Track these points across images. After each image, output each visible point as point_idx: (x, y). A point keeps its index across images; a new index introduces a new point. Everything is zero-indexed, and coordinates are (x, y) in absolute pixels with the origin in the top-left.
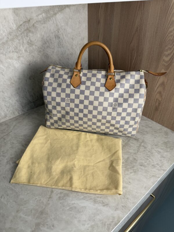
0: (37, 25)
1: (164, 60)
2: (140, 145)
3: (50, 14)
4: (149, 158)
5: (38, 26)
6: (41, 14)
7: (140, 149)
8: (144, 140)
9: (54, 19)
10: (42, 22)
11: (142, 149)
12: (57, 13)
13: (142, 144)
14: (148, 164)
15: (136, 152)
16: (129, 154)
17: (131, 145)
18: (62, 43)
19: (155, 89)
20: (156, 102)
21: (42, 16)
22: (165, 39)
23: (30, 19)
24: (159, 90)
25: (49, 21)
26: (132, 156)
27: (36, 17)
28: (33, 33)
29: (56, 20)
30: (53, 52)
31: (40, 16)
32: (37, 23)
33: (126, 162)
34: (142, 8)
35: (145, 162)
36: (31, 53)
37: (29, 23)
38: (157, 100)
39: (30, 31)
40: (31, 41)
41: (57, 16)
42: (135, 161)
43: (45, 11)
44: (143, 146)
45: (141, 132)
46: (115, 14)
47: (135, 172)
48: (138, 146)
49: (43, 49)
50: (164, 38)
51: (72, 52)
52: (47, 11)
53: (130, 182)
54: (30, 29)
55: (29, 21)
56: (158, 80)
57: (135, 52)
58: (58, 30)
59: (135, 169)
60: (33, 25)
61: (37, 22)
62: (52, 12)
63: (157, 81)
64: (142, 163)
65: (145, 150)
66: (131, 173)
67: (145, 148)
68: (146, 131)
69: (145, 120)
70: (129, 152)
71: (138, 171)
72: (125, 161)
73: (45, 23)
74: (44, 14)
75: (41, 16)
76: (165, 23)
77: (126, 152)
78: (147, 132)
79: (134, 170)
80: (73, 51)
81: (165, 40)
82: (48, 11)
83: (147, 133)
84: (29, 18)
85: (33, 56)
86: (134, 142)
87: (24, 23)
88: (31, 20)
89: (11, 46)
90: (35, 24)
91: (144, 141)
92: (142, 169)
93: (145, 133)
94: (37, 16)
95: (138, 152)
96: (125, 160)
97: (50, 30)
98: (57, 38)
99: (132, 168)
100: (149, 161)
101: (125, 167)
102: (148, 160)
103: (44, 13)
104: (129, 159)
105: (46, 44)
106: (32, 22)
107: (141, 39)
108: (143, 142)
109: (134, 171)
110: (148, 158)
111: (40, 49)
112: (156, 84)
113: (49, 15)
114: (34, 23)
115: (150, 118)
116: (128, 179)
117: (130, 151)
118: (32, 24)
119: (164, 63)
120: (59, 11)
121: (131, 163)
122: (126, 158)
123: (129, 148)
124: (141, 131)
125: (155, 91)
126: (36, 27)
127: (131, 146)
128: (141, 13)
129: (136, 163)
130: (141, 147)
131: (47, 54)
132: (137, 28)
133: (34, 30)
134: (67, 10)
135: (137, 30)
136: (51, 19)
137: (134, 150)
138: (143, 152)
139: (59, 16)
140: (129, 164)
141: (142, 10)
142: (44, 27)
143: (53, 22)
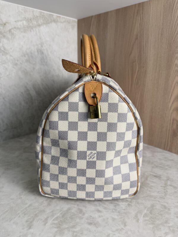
0: (14, 32)
1: (176, 64)
2: (166, 184)
3: (32, 24)
5: (16, 33)
6: (21, 21)
7: (168, 191)
8: (169, 176)
9: (37, 30)
10: (21, 30)
11: (170, 190)
12: (42, 25)
13: (169, 183)
15: (163, 195)
16: (153, 199)
17: (152, 184)
18: (46, 61)
19: (170, 105)
20: (172, 124)
21: (23, 24)
22: (175, 38)
23: (6, 23)
24: (175, 105)
25: (31, 31)
26: (159, 201)
27: (14, 23)
28: (8, 39)
29: (39, 32)
30: (34, 69)
31: (20, 23)
32: (15, 29)
33: (151, 213)
34: (141, 12)
36: (4, 64)
37: (4, 26)
38: (173, 120)
39: (4, 36)
40: (5, 49)
41: (42, 28)
42: (166, 210)
43: (27, 19)
44: (171, 185)
45: (161, 167)
46: (109, 27)
47: (173, 231)
48: (163, 186)
50: (172, 39)
51: (58, 74)
52: (29, 20)
54: (5, 34)
55: (5, 24)
56: (172, 92)
57: (137, 64)
58: (42, 44)
59: (170, 225)
60: (10, 31)
62: (35, 23)
63: (171, 94)
65: (176, 191)
66: (166, 234)
67: (175, 187)
68: (168, 166)
69: (160, 152)
70: (151, 196)
72: (148, 212)
73: (25, 31)
74: (24, 22)
75: (21, 23)
76: (172, 21)
77: (148, 196)
79: (169, 227)
81: (174, 40)
82: (30, 19)
83: (170, 167)
84: (4, 20)
85: (6, 69)
86: (155, 180)
88: (7, 24)
90: (12, 30)
91: (169, 178)
93: (166, 167)
94: (16, 22)
95: (166, 194)
96: (147, 210)
97: (32, 41)
98: (39, 53)
99: (165, 225)
101: (153, 224)
103: (24, 20)
104: (155, 208)
106: (8, 27)
107: (144, 47)
108: (168, 180)
111: (16, 62)
112: (170, 98)
113: (31, 25)
114: (10, 28)
115: (166, 150)
117: (153, 194)
118: (9, 29)
119: (176, 68)
120: (44, 24)
121: (161, 215)
122: (149, 206)
123: (149, 189)
124: (160, 166)
125: (169, 109)
126: (13, 34)
127: (152, 186)
128: (140, 19)
129: (170, 214)
130: (168, 187)
131: (26, 70)
132: (137, 35)
133: (10, 37)
134: (53, 25)
135: (137, 39)
136: (34, 29)
137: (158, 192)
138: (175, 195)
139: (44, 29)
140: (156, 216)
141: (141, 13)
142: (24, 37)
143: (36, 33)
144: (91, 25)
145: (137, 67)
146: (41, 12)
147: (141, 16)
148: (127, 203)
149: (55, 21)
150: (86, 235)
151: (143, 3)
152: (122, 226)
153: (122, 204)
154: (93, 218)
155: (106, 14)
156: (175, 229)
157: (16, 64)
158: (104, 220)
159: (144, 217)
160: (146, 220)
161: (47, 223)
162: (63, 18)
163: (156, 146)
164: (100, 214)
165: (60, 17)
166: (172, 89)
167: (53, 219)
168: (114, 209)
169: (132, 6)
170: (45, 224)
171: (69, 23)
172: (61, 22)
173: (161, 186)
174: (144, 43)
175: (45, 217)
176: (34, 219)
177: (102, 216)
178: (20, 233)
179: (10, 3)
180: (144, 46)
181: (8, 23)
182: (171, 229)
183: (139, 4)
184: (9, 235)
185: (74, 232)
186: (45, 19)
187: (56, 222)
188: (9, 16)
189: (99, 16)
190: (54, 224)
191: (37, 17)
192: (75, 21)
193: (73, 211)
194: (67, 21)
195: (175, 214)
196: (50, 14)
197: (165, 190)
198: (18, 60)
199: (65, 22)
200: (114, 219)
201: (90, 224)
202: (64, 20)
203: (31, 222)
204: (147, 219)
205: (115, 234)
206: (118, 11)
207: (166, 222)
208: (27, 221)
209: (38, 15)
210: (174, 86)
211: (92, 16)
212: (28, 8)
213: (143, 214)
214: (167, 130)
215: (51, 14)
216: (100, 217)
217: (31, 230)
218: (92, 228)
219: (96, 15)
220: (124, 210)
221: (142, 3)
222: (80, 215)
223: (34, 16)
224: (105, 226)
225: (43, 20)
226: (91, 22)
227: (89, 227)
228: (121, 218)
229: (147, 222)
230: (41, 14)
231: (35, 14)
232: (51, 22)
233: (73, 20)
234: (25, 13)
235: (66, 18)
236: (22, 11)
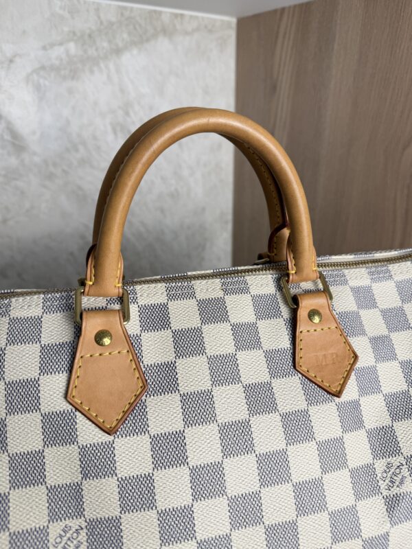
0: (41, 81)
3: (97, 50)
5: (47, 83)
6: (61, 44)
9: (112, 66)
10: (63, 72)
12: (126, 48)
21: (67, 51)
23: (15, 56)
25: (92, 72)
27: (40, 52)
29: (118, 71)
31: (58, 52)
32: (42, 73)
36: (14, 179)
37: (9, 67)
40: (14, 135)
41: (126, 58)
43: (79, 34)
46: (336, 47)
49: (66, 169)
51: (176, 190)
52: (86, 37)
54: (13, 91)
55: (11, 61)
58: (127, 107)
60: (27, 79)
61: (43, 68)
62: (105, 44)
73: (74, 75)
75: (62, 49)
80: (182, 187)
82: (90, 36)
84: (9, 50)
85: (22, 193)
88: (17, 60)
90: (35, 77)
94: (44, 48)
97: (96, 103)
103: (71, 40)
105: (77, 150)
111: (52, 169)
113: (92, 52)
114: (29, 71)
118: (24, 74)
120: (133, 43)
126: (37, 88)
131: (80, 188)
134: (163, 44)
136: (102, 65)
139: (133, 61)
142: (70, 91)
143: (109, 77)
144: (277, 37)
146: (125, 8)
149: (167, 32)
157: (51, 177)
162: (191, 17)
165: (182, 15)
171: (210, 31)
172: (186, 33)
181: (20, 55)
186: (135, 28)
188: (24, 32)
189: (305, 9)
191: (111, 24)
192: (229, 23)
194: (206, 27)
196: (151, 12)
198: (55, 165)
199: (197, 29)
202: (195, 24)
209: (114, 19)
211: (283, 9)
215: (155, 11)
219: (295, 6)
223: (101, 23)
225: (129, 34)
226: (279, 27)
230: (122, 14)
231: (102, 16)
232: (155, 36)
233: (222, 21)
234: (73, 18)
235: (203, 18)
236: (61, 12)
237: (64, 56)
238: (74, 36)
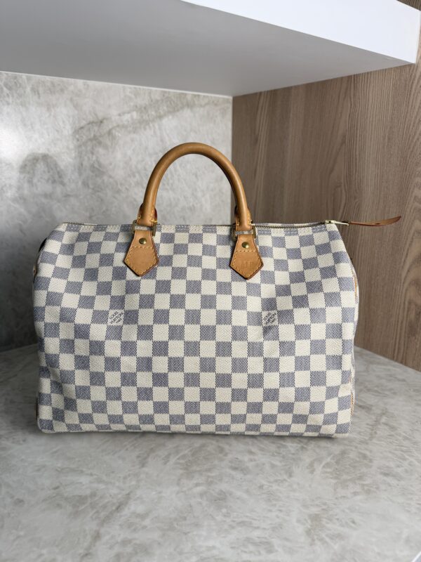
0: (117, 133)
1: (415, 197)
2: (377, 422)
3: (148, 116)
4: (409, 455)
5: (120, 135)
6: (129, 113)
7: (378, 432)
8: (386, 409)
9: (157, 127)
10: (129, 129)
11: (382, 431)
12: (165, 115)
13: (384, 420)
14: (406, 471)
15: (367, 438)
18: (171, 181)
19: (404, 275)
20: (408, 311)
21: (132, 117)
22: (414, 147)
23: (104, 119)
24: (412, 276)
25: (145, 129)
26: (356, 447)
27: (118, 117)
28: (106, 147)
29: (160, 129)
31: (127, 117)
32: (118, 129)
33: (337, 463)
34: (352, 93)
35: (398, 466)
36: (98, 191)
37: (100, 125)
38: (410, 303)
39: (100, 143)
40: (100, 165)
41: (165, 121)
42: (365, 462)
43: (139, 107)
44: (386, 424)
45: (376, 391)
46: (291, 115)
47: (368, 492)
48: (371, 423)
49: (128, 187)
50: (409, 148)
51: (193, 205)
52: (143, 109)
53: (353, 522)
54: (101, 139)
55: (101, 122)
56: (408, 250)
57: (343, 191)
59: (366, 482)
60: (110, 132)
61: (118, 126)
62: (153, 113)
63: (405, 253)
64: (388, 467)
65: (393, 433)
66: (355, 494)
67: (393, 428)
68: (390, 390)
69: (384, 364)
71: (377, 488)
72: (333, 461)
73: (135, 131)
74: (135, 114)
75: (129, 115)
76: (409, 114)
78: (393, 391)
79: (363, 485)
80: (197, 204)
81: (412, 151)
82: (145, 108)
83: (395, 393)
84: (101, 115)
85: (102, 200)
87: (89, 124)
88: (105, 121)
89: (52, 169)
90: (114, 131)
91: (387, 412)
92: (390, 486)
93: (387, 393)
94: (120, 115)
95: (371, 438)
96: (333, 459)
97: (146, 148)
99: (357, 482)
100: (410, 465)
101: (336, 478)
102: (405, 459)
103: (133, 111)
104: (346, 456)
105: (134, 176)
106: (107, 126)
107: (356, 159)
108: (384, 414)
109: (363, 489)
110: (407, 457)
111: (119, 187)
112: (405, 261)
113: (145, 117)
114: (110, 127)
115: (397, 361)
116: (347, 511)
118: (108, 129)
119: (417, 204)
120: (169, 112)
121: (354, 467)
122: (337, 453)
124: (376, 389)
125: (402, 282)
126: (114, 138)
128: (349, 105)
129: (371, 467)
130: (379, 427)
132: (344, 136)
133: (109, 144)
134: (187, 113)
135: (343, 142)
136: (151, 125)
137: (359, 433)
138: (389, 440)
139: (169, 122)
140: (346, 468)
141: (352, 96)
142: (132, 140)
143: (154, 132)
144: (257, 110)
145: (344, 197)
146: (165, 92)
147: (352, 100)
148: (299, 446)
149: (190, 105)
150: (227, 482)
151: (356, 76)
152: (285, 477)
153: (291, 446)
154: (240, 461)
155: (288, 90)
156: (372, 489)
158: (257, 466)
159: (324, 467)
160: (326, 472)
161: (168, 461)
162: (204, 96)
163: (376, 352)
164: (252, 457)
165: (199, 95)
166: (408, 243)
167: (177, 457)
168: (276, 453)
169: (337, 79)
170: (165, 463)
171: (216, 105)
172: (201, 106)
173: (368, 424)
174: (357, 153)
175: (166, 453)
176: (148, 455)
177: (255, 460)
178: (129, 471)
179: (111, 84)
180: (358, 157)
181: (107, 119)
182: (366, 488)
183: (349, 77)
184: (113, 472)
185: (209, 477)
186: (171, 104)
187: (182, 461)
188: (110, 106)
189: (273, 93)
190: (179, 463)
191: (157, 101)
192: (228, 99)
193: (209, 449)
194: (213, 102)
195: (378, 468)
196: (179, 94)
197: (372, 430)
198: (121, 184)
199: (208, 104)
200: (273, 466)
201: (235, 469)
202: (206, 101)
203: (145, 458)
204: (328, 470)
205: (271, 486)
206: (309, 87)
207: (360, 478)
208: (138, 457)
209: (159, 98)
210: (412, 239)
211: (261, 93)
212: (141, 87)
213: (324, 463)
214: (398, 321)
215: (183, 94)
216: (251, 460)
217: (145, 469)
218: (238, 475)
219: (268, 92)
220: (293, 454)
221: (354, 75)
222: (221, 455)
223: (152, 101)
224: (258, 474)
225: (167, 107)
226: (258, 104)
227: (233, 473)
228: (286, 465)
229: (328, 475)
230: (164, 95)
231: (153, 97)
232: (182, 108)
233: (224, 99)
234: (136, 97)
235: (211, 97)
236: (130, 95)
237: (130, 120)
238: (136, 108)
